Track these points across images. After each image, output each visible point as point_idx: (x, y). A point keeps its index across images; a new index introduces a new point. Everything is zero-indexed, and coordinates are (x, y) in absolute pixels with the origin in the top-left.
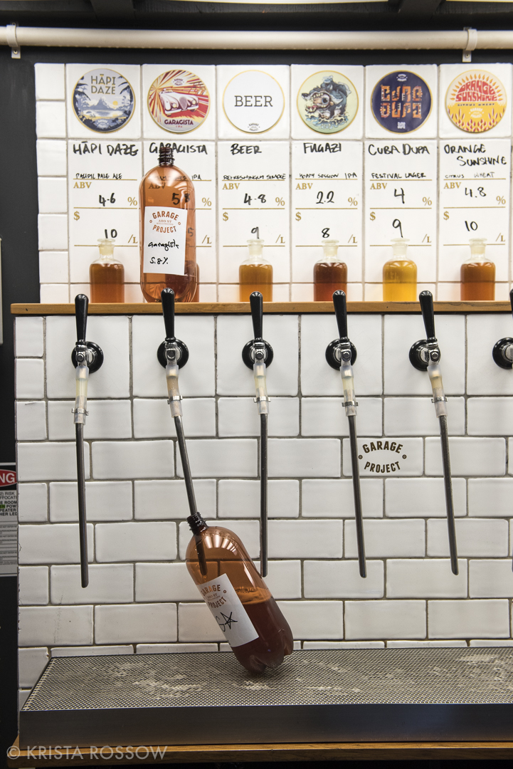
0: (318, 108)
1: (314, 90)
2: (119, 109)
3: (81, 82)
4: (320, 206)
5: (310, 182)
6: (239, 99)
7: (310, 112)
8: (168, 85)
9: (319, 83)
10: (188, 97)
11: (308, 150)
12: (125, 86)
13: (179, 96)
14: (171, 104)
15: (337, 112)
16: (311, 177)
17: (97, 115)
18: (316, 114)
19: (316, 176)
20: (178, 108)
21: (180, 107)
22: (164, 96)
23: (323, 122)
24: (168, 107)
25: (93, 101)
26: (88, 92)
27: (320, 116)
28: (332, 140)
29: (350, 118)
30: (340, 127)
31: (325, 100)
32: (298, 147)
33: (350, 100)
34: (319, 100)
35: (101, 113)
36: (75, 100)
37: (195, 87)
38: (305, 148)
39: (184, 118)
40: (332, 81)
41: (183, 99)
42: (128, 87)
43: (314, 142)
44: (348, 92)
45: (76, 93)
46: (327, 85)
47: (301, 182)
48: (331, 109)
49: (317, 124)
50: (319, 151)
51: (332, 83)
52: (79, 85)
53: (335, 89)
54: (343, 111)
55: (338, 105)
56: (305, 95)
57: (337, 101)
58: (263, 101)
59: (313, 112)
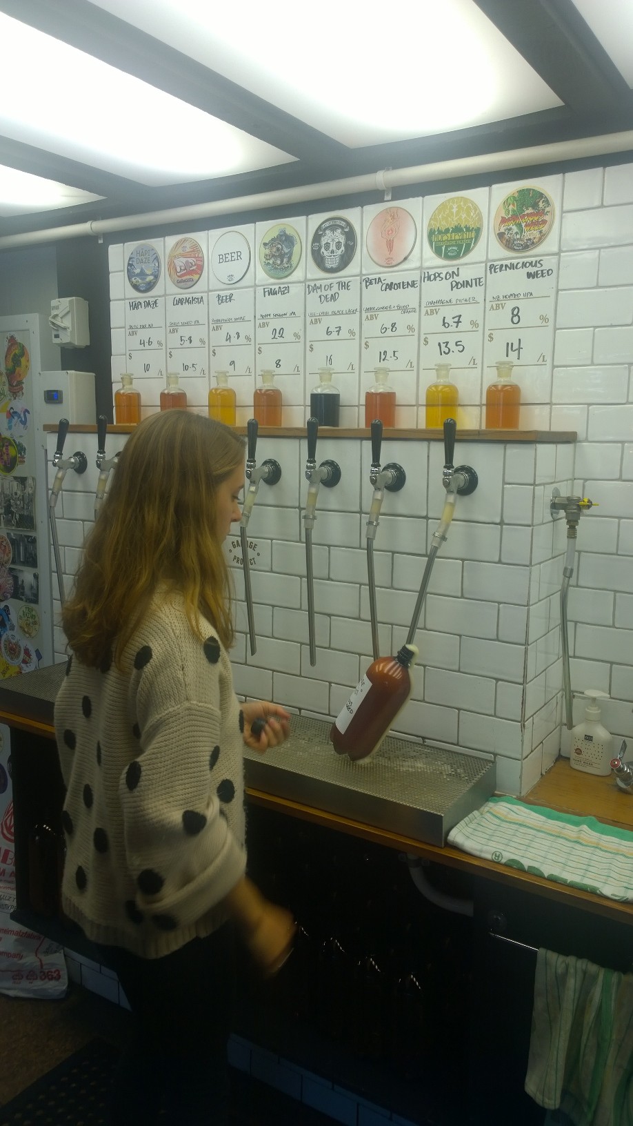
0: (273, 256)
1: (272, 240)
2: (151, 275)
3: (132, 256)
4: (275, 340)
5: (267, 321)
6: (221, 257)
7: (267, 259)
8: (178, 252)
9: (275, 234)
10: (190, 260)
11: (267, 293)
12: (155, 256)
13: (184, 260)
14: (180, 267)
15: (285, 260)
16: (269, 317)
17: (140, 281)
18: (271, 262)
19: (272, 316)
20: (184, 270)
21: (185, 269)
22: (176, 261)
23: (276, 268)
24: (178, 270)
25: (137, 271)
26: (134, 264)
27: (274, 262)
28: (283, 283)
29: (294, 266)
30: (287, 273)
31: (278, 249)
32: (260, 291)
33: (296, 249)
34: (274, 249)
35: (141, 279)
36: (128, 270)
37: (194, 251)
38: (265, 292)
39: (188, 277)
40: (285, 233)
41: (187, 262)
42: (157, 257)
43: (270, 287)
44: (295, 243)
45: (129, 264)
46: (281, 236)
47: (262, 321)
48: (282, 256)
49: (271, 270)
50: (274, 294)
51: (285, 234)
52: (130, 258)
53: (286, 240)
54: (290, 258)
55: (287, 254)
56: (265, 244)
57: (286, 250)
58: (235, 256)
59: (269, 259)
